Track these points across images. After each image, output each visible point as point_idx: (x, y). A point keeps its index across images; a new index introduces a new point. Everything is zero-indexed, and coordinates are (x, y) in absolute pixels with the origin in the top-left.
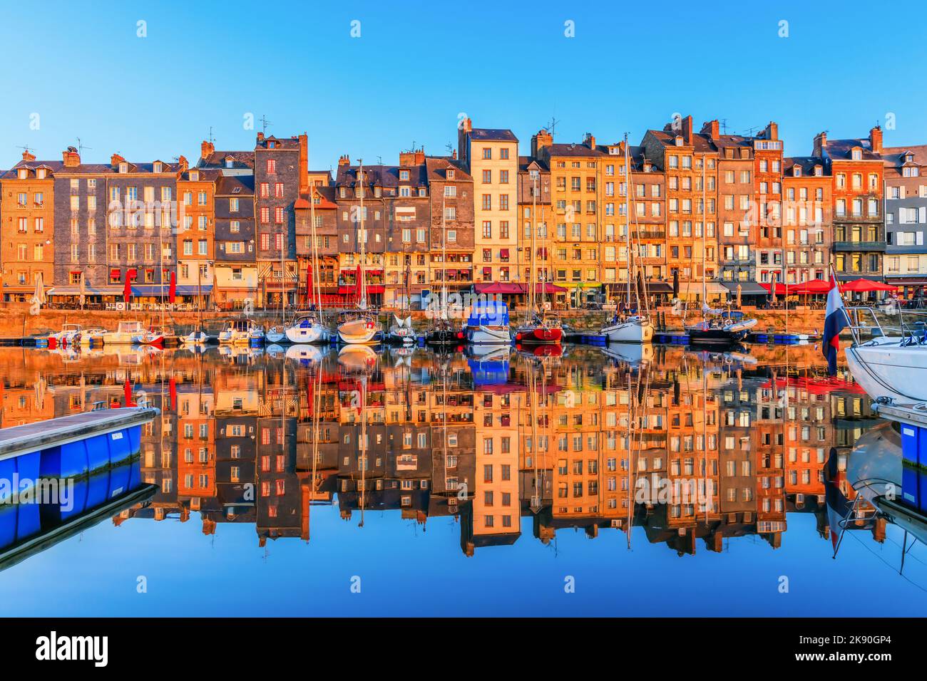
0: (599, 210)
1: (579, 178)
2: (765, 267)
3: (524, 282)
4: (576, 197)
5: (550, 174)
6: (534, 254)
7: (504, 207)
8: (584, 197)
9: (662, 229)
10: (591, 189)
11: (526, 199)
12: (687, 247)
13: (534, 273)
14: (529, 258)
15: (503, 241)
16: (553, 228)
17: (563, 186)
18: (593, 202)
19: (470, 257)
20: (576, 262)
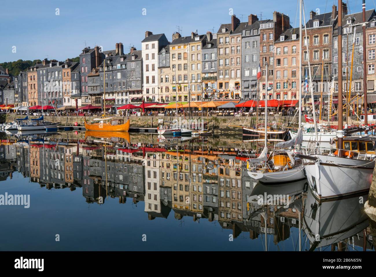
0: (189, 68)
1: (181, 54)
2: (264, 92)
3: (160, 102)
4: (180, 62)
5: (170, 53)
6: (164, 90)
7: (153, 70)
8: (182, 62)
9: (215, 75)
10: (185, 58)
11: (161, 66)
12: (227, 83)
13: (164, 98)
14: (162, 91)
15: (154, 84)
16: (170, 78)
17: (175, 58)
18: (187, 64)
19: (142, 92)
20: (180, 92)
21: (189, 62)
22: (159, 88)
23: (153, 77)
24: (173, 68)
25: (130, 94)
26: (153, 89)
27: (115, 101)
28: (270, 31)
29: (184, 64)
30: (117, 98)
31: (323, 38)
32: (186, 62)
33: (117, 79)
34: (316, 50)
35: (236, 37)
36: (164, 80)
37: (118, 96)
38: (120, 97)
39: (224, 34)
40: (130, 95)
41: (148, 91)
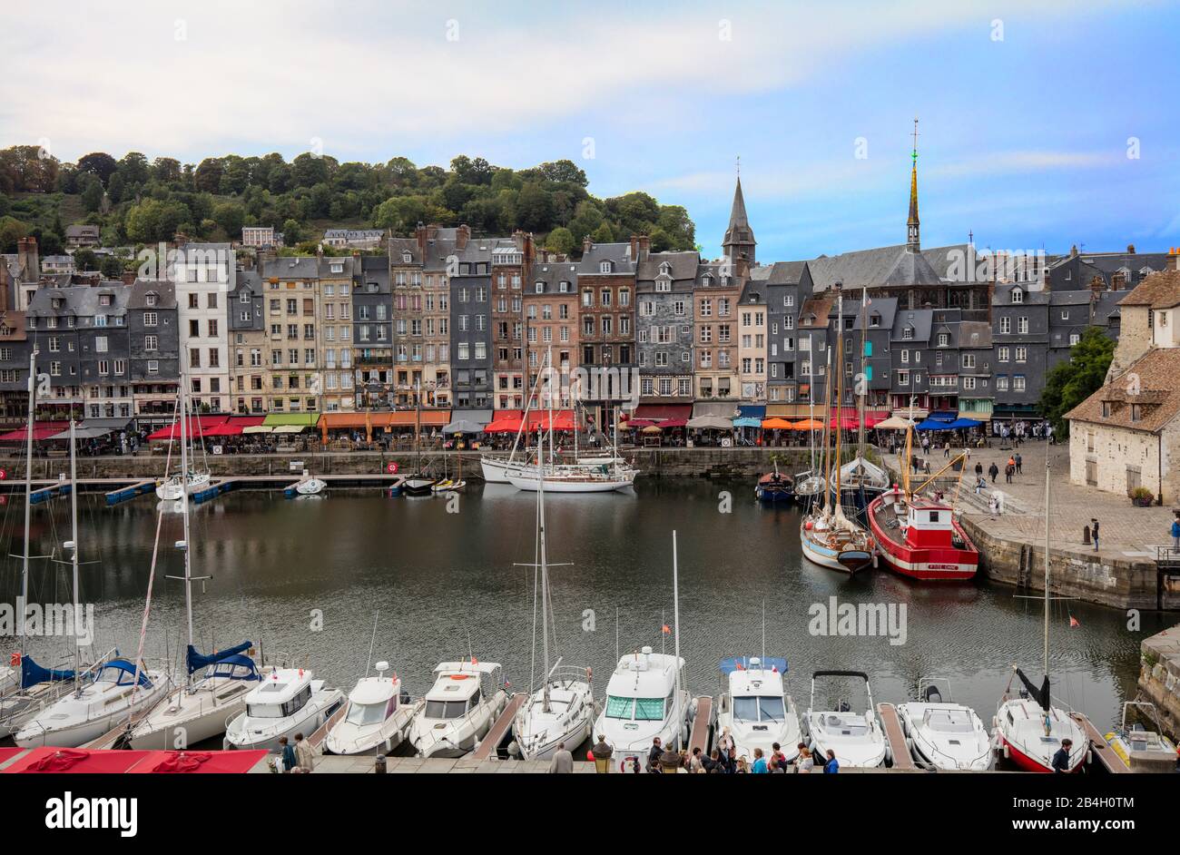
0: (318, 334)
1: (295, 301)
2: (504, 392)
3: (237, 412)
4: (292, 320)
5: (262, 297)
6: (247, 383)
7: (213, 334)
8: (301, 320)
9: (388, 353)
10: (308, 312)
11: (237, 325)
12: (417, 374)
13: (248, 403)
14: (240, 387)
15: (215, 370)
16: (267, 355)
17: (279, 309)
18: (312, 326)
19: (175, 387)
20: (294, 390)
21: (318, 322)
22: (231, 379)
24: (274, 332)
25: (136, 392)
26: (215, 384)
27: (83, 410)
28: (513, 270)
29: (306, 326)
30: (89, 403)
31: (620, 294)
32: (310, 320)
33: (96, 353)
34: (607, 315)
35: (436, 276)
36: (247, 360)
37: (92, 396)
38: (102, 401)
39: (408, 266)
40: (136, 396)
41: (197, 385)
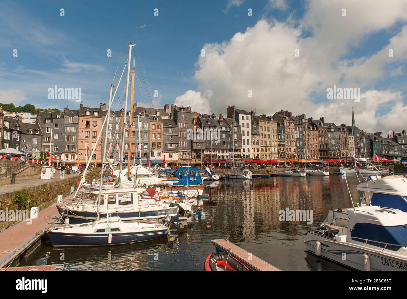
4: (265, 133)
5: (259, 126)
6: (256, 150)
7: (248, 135)
11: (254, 133)
13: (256, 156)
14: (254, 151)
15: (248, 146)
16: (260, 142)
17: (262, 129)
19: (240, 151)
20: (266, 152)
22: (252, 149)
23: (248, 140)
24: (261, 136)
25: (230, 151)
26: (249, 149)
33: (223, 139)
36: (255, 143)
38: (221, 154)
40: (230, 153)
41: (244, 150)
